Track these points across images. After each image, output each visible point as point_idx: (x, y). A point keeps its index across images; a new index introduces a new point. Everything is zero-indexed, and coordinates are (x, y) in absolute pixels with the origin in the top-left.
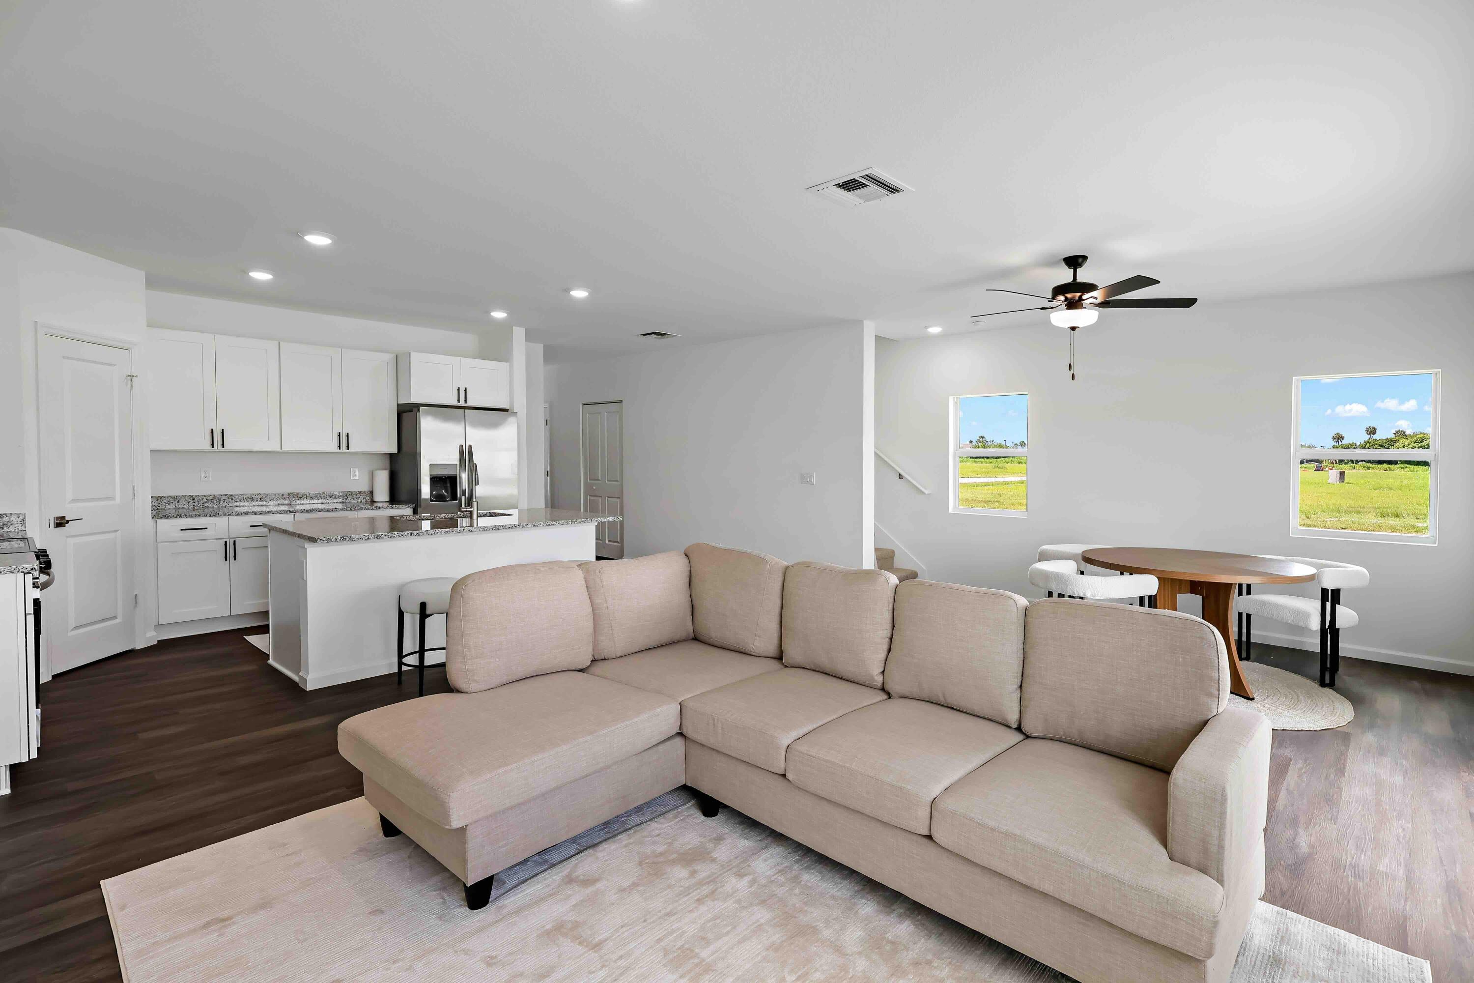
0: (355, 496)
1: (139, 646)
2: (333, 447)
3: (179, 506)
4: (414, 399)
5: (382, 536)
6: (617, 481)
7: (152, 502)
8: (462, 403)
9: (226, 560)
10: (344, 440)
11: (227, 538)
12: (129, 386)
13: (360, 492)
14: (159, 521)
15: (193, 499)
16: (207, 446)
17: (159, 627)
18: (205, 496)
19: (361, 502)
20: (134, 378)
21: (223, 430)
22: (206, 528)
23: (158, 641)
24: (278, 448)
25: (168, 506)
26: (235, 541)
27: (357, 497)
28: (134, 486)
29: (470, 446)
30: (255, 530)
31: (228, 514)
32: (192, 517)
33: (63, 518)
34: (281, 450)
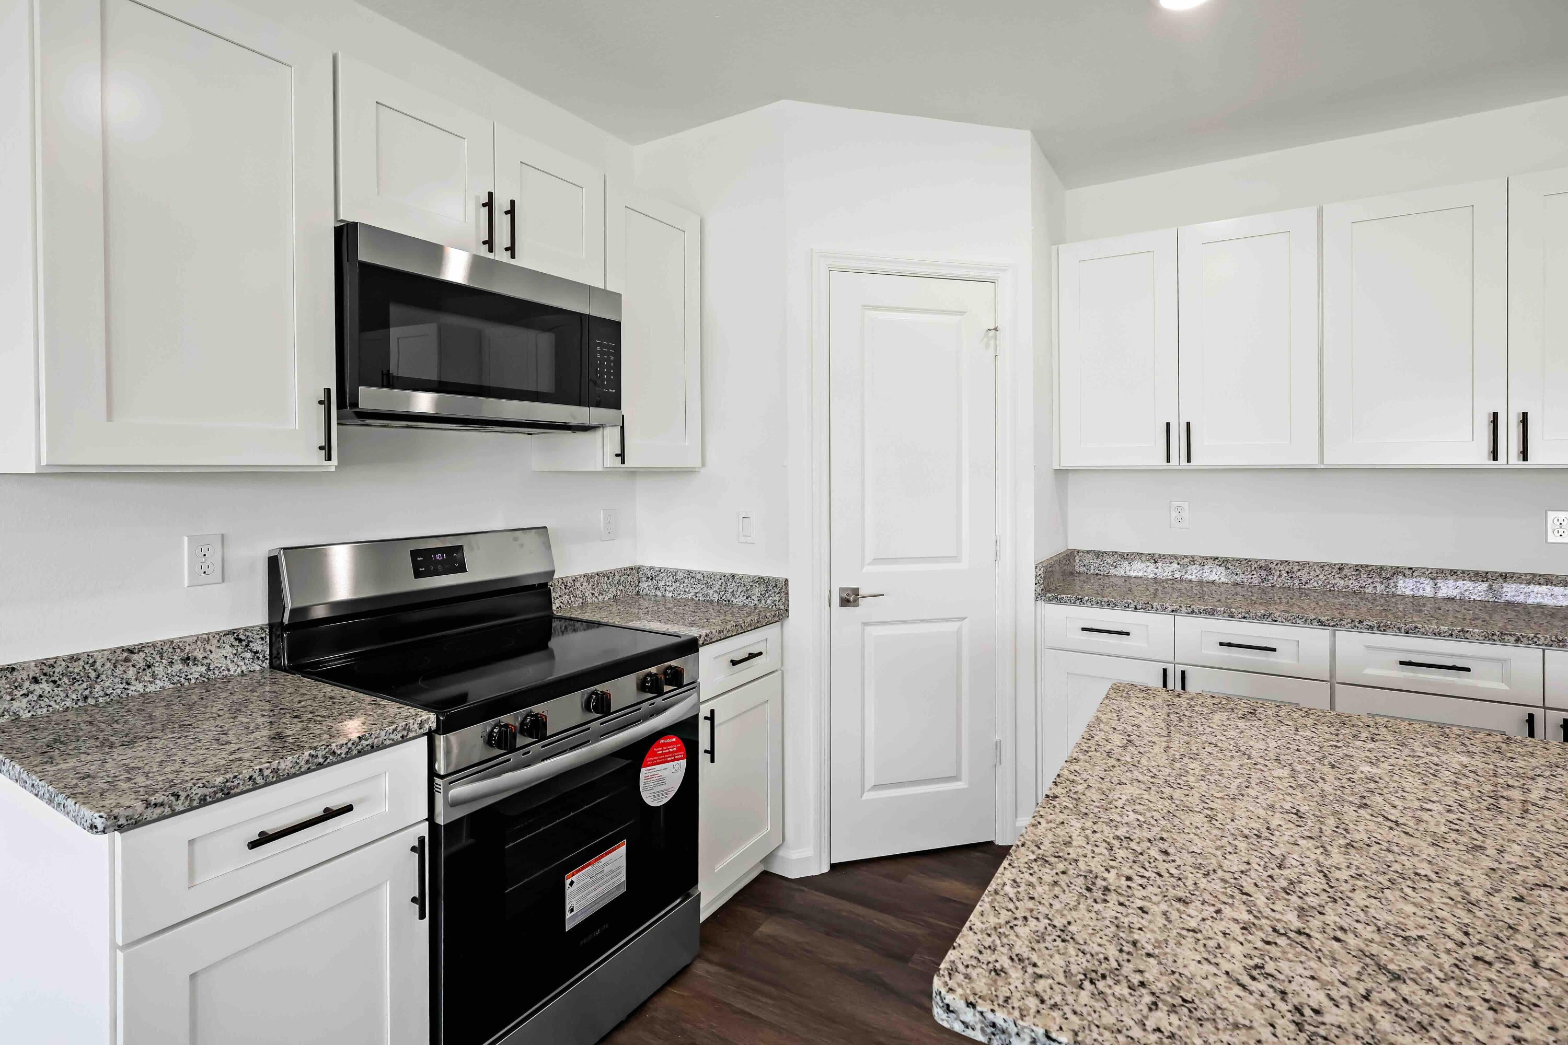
11: (1169, 662)
12: (992, 348)
14: (1050, 607)
16: (1157, 459)
18: (1176, 558)
21: (1188, 424)
22: (1127, 634)
26: (1185, 671)
28: (998, 537)
30: (1233, 655)
31: (1170, 609)
32: (1102, 605)
33: (856, 591)
34: (1323, 463)
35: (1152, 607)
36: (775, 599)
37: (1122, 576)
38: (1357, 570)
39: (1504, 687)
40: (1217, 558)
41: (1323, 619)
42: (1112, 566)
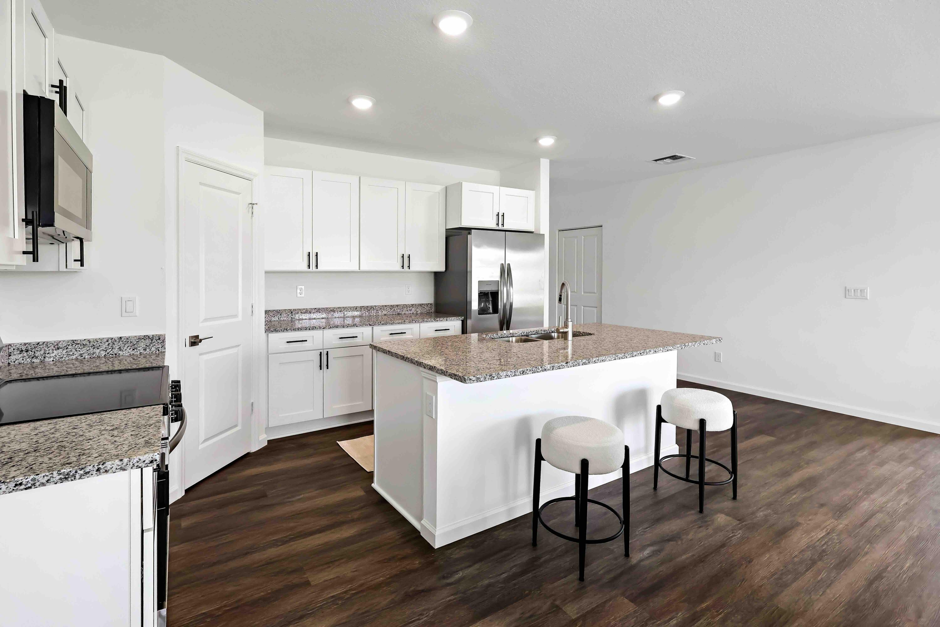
0: (408, 309)
1: (254, 449)
2: (398, 268)
3: (281, 319)
4: (465, 223)
5: (527, 372)
6: (594, 293)
7: (265, 318)
8: (500, 227)
9: (321, 369)
10: (406, 261)
11: (321, 349)
12: (250, 213)
13: (412, 305)
14: (271, 335)
15: (292, 313)
16: (304, 267)
17: (268, 429)
18: (300, 310)
19: (413, 313)
20: (255, 206)
21: (317, 253)
22: (306, 341)
23: (269, 441)
24: (356, 268)
25: (273, 319)
26: (327, 352)
27: (410, 309)
28: (252, 304)
29: (509, 265)
30: (343, 342)
31: (322, 328)
32: (296, 330)
33: (197, 337)
34: (360, 270)
35: (316, 328)
36: (158, 346)
37: (277, 321)
38: (361, 308)
39: (412, 336)
40: (316, 308)
41: (371, 323)
42: (272, 316)
